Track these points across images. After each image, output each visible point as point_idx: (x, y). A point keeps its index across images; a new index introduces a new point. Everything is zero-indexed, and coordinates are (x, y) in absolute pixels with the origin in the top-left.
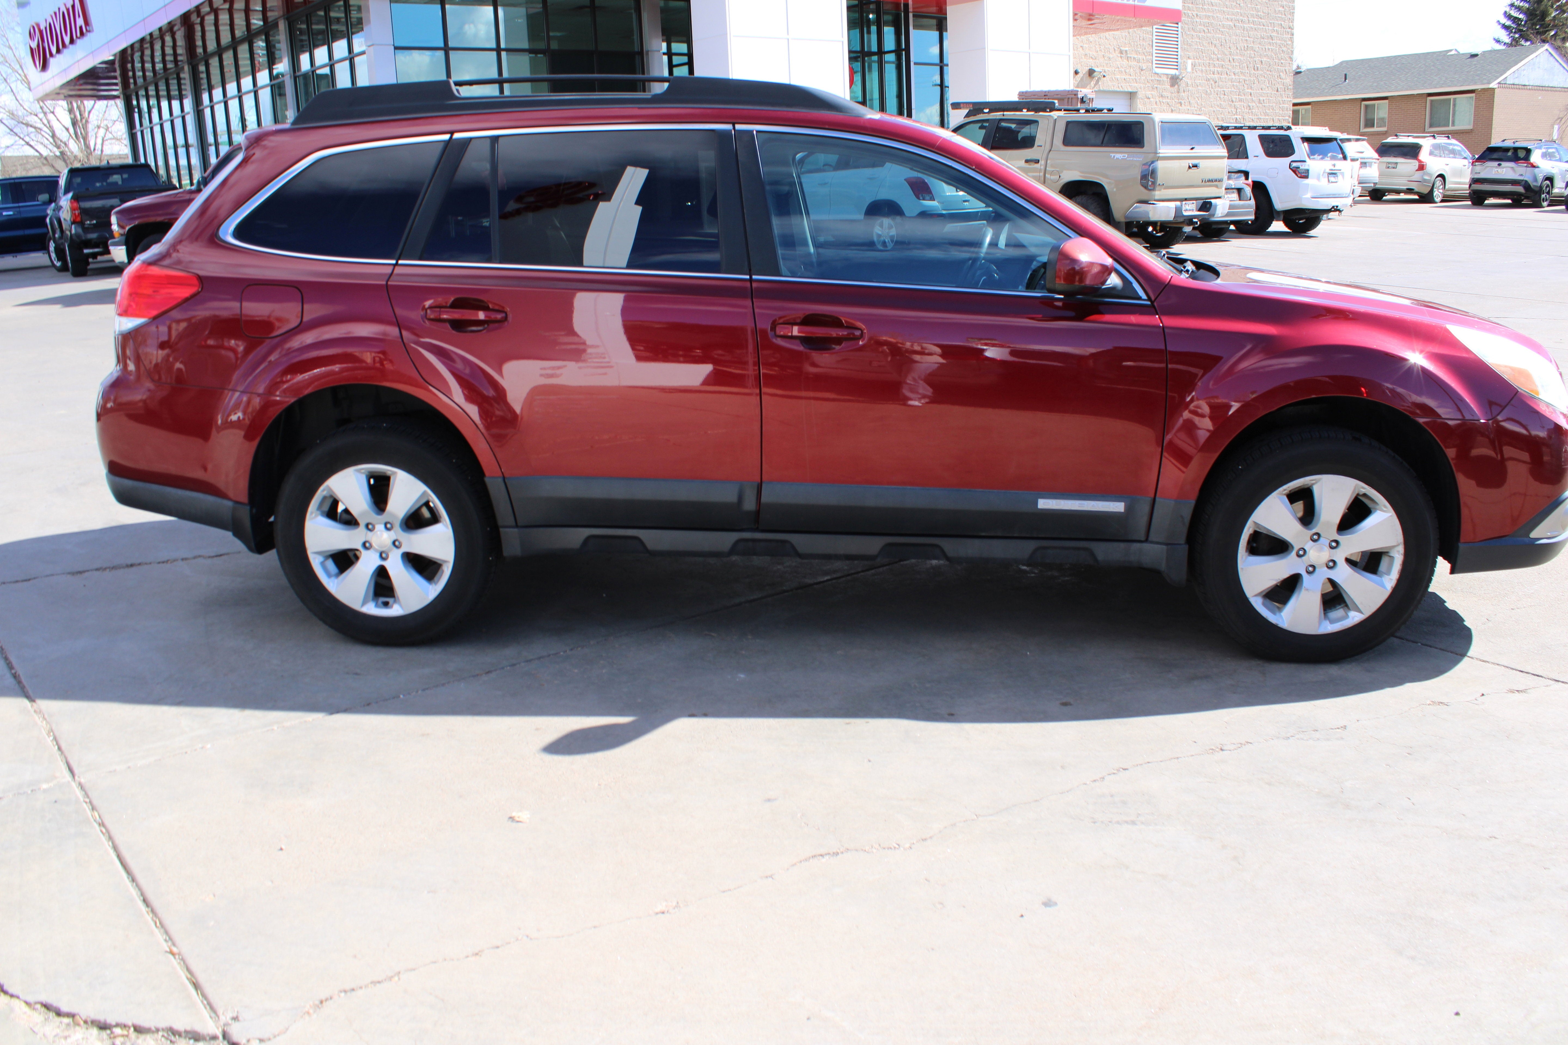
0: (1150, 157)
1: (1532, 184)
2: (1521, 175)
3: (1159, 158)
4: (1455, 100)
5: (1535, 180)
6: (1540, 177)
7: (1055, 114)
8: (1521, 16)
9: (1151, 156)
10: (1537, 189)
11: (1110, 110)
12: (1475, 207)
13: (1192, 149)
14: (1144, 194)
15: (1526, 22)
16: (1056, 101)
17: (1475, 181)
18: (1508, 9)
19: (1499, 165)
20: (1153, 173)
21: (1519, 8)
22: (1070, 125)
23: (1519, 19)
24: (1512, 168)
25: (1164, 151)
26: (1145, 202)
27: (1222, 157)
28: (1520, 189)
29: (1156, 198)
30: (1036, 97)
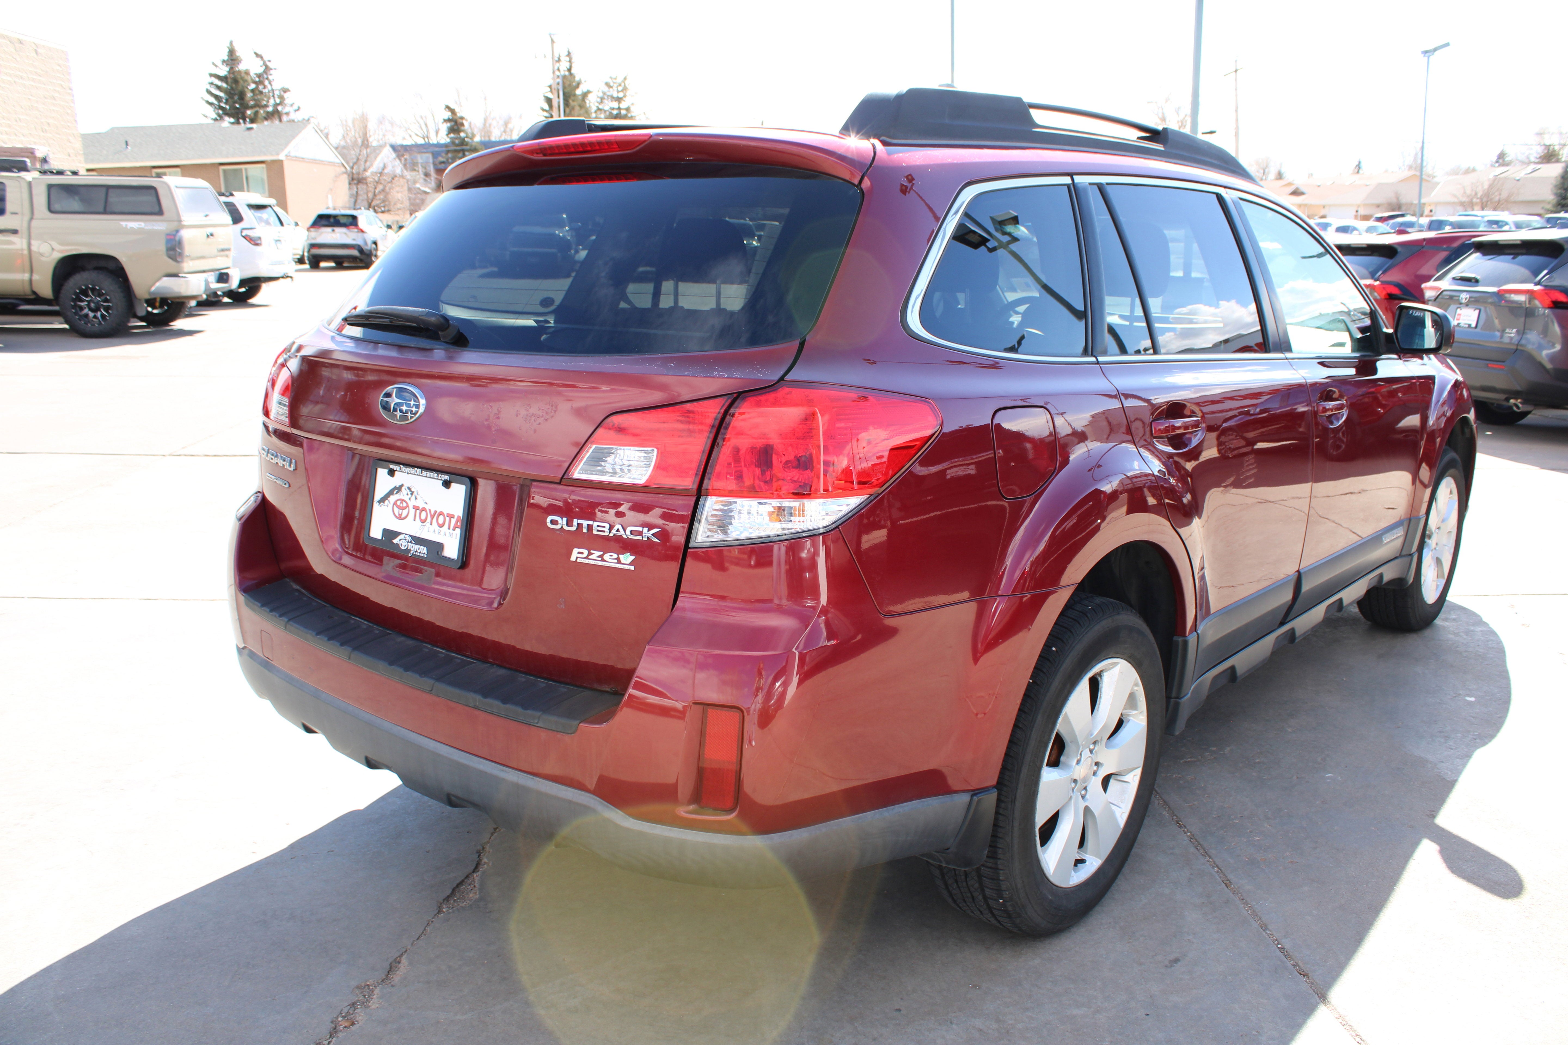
0: (173, 226)
1: (365, 248)
2: (354, 240)
3: (184, 227)
4: (246, 169)
5: (366, 244)
6: (369, 242)
7: (28, 176)
8: (222, 94)
9: (176, 224)
10: (368, 252)
11: (75, 173)
12: (313, 270)
13: (206, 216)
14: (171, 266)
15: (227, 100)
16: (28, 160)
17: (313, 246)
18: (208, 87)
19: (333, 230)
20: (180, 243)
21: (219, 88)
22: (53, 191)
23: (221, 97)
24: (345, 234)
25: (187, 218)
26: (175, 275)
27: (227, 225)
28: (355, 253)
29: (186, 270)
30: (9, 154)
